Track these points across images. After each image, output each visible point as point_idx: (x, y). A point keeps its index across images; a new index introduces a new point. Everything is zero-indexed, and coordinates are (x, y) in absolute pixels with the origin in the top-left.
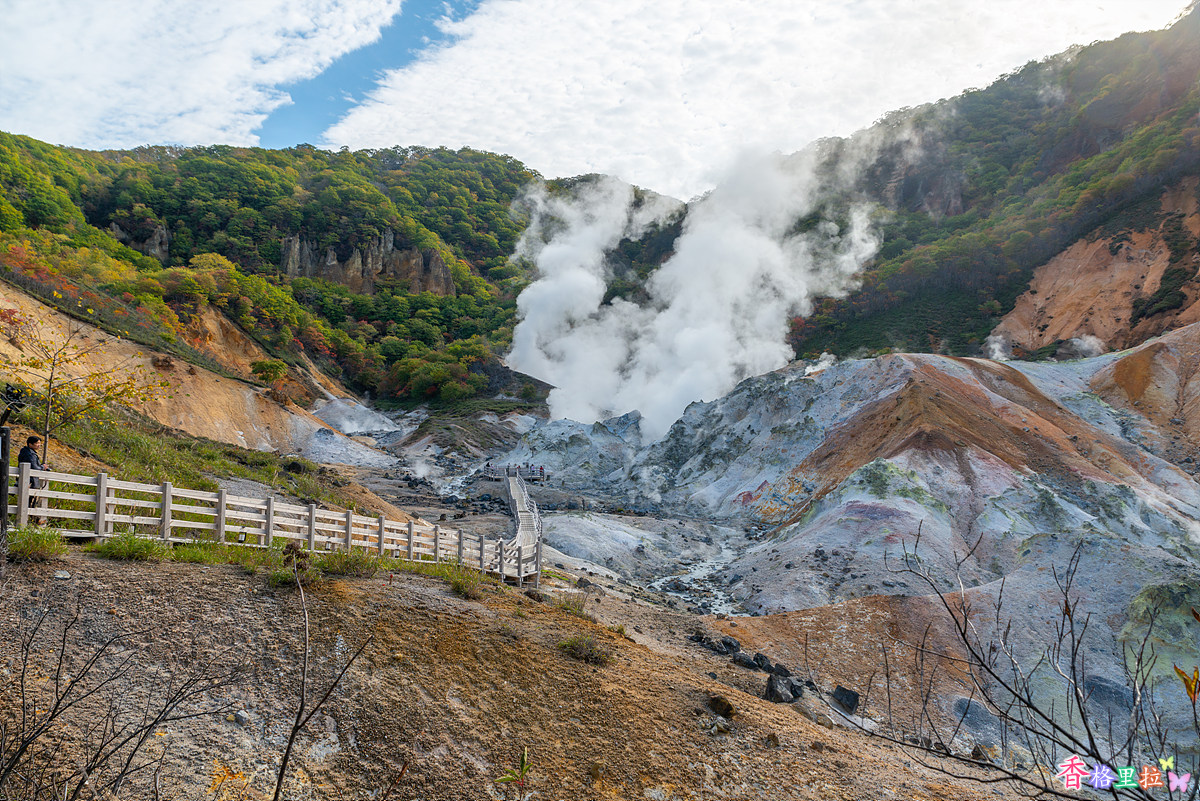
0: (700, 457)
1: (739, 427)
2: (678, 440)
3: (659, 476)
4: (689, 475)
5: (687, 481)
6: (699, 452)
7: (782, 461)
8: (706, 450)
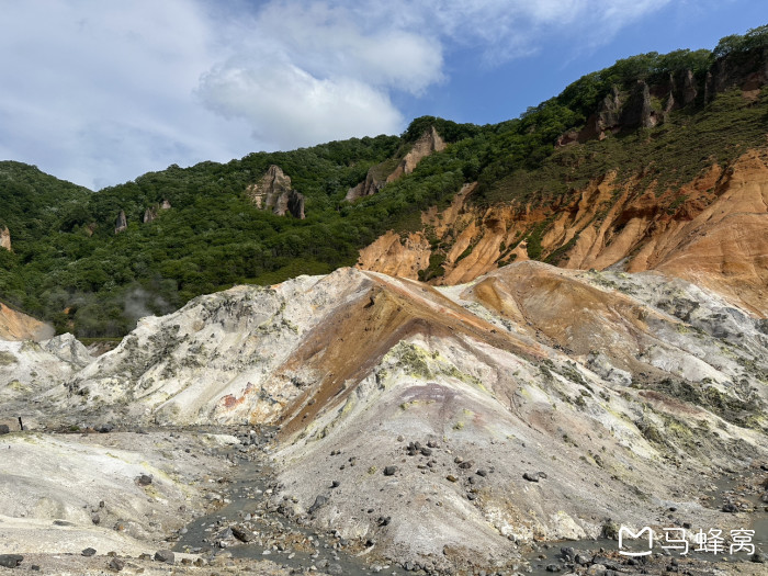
0: (161, 367)
1: (202, 336)
2: (132, 350)
3: (114, 388)
4: (151, 385)
5: (148, 392)
6: (161, 361)
7: (262, 360)
8: (168, 358)
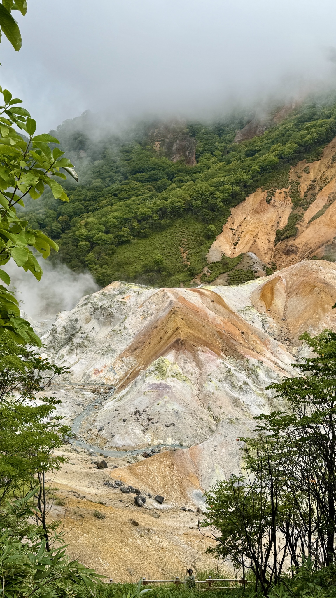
0: (68, 347)
1: (88, 328)
2: (54, 336)
4: (63, 358)
5: (62, 361)
6: (67, 344)
7: (112, 350)
8: (71, 343)
